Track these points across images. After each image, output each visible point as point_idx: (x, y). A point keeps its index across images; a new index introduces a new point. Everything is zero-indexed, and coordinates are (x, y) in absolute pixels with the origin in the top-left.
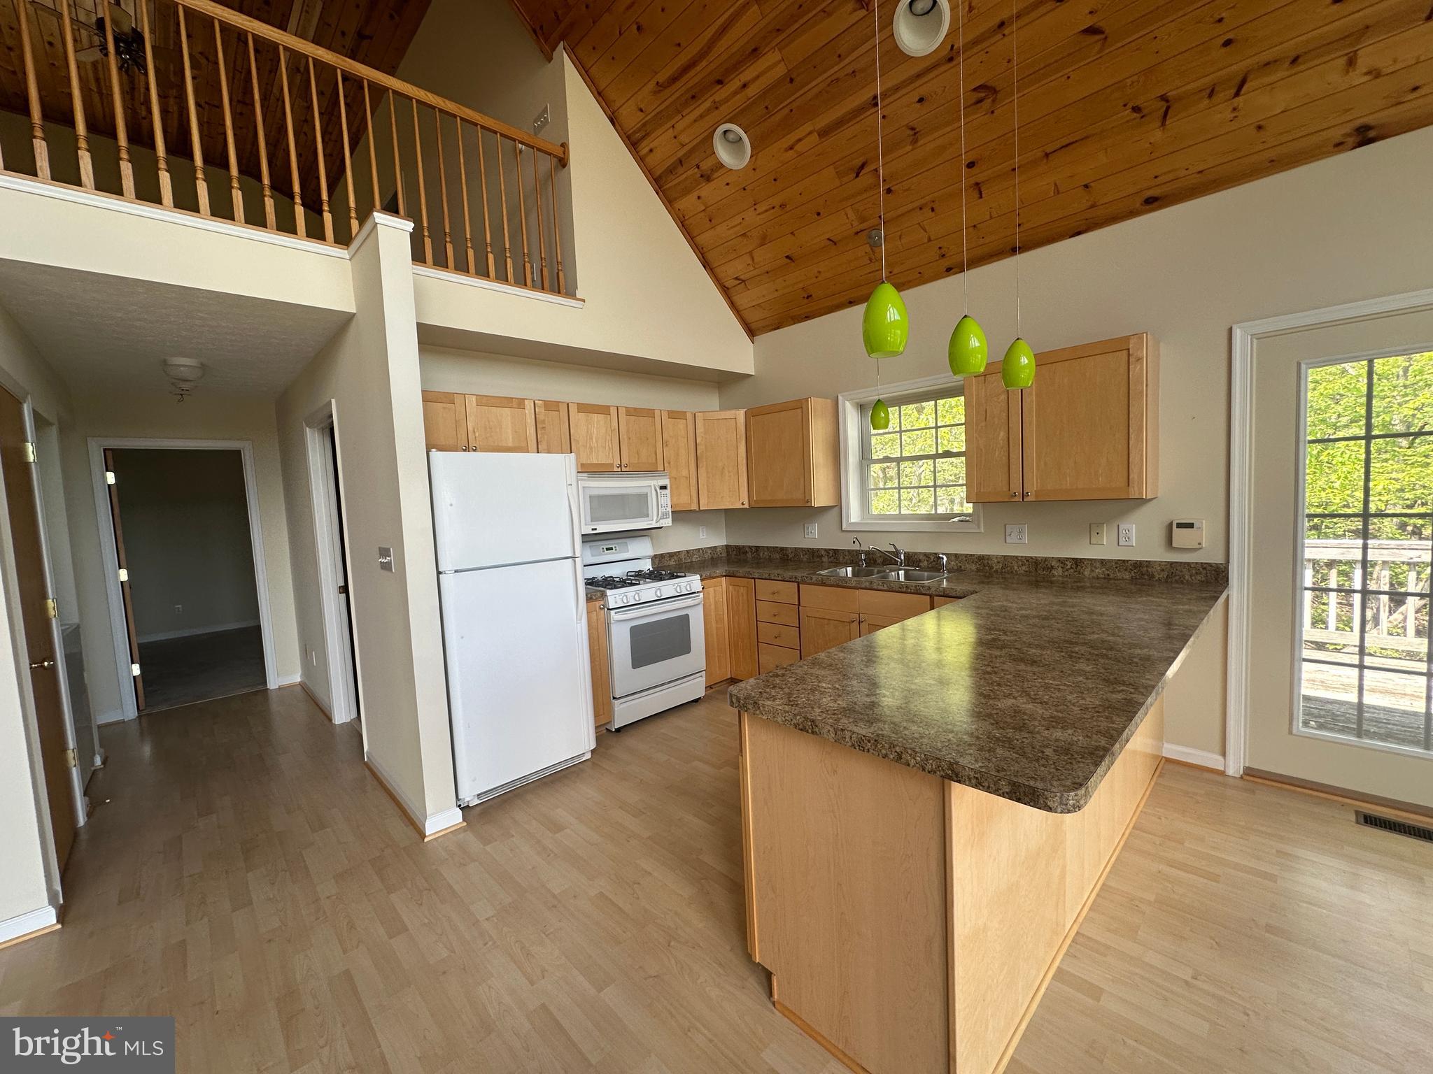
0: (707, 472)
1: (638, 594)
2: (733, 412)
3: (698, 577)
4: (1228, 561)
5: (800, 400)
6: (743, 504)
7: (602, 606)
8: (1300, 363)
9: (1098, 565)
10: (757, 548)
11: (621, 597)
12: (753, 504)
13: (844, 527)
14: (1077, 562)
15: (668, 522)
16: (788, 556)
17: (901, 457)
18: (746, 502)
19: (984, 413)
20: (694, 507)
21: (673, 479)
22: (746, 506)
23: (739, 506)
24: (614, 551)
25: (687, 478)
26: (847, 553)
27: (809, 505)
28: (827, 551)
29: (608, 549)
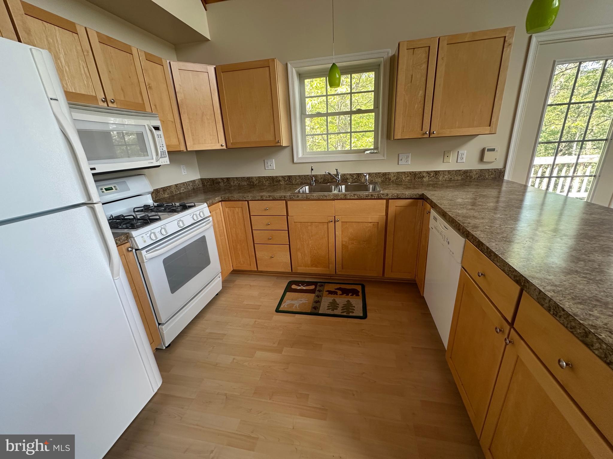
0: (189, 119)
1: (165, 229)
2: (204, 66)
3: (205, 205)
4: (505, 167)
5: (268, 60)
6: (222, 146)
7: (130, 249)
8: (555, 61)
9: (447, 173)
10: (228, 179)
11: (148, 235)
12: (230, 146)
13: (295, 161)
14: (437, 173)
15: (166, 161)
16: (254, 183)
17: (327, 113)
18: (224, 144)
19: (411, 77)
20: (183, 148)
21: (162, 122)
22: (224, 147)
23: (218, 147)
24: (114, 190)
25: (173, 122)
26: (298, 178)
27: (279, 144)
28: (283, 177)
29: (106, 189)
